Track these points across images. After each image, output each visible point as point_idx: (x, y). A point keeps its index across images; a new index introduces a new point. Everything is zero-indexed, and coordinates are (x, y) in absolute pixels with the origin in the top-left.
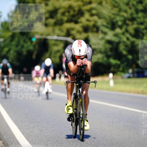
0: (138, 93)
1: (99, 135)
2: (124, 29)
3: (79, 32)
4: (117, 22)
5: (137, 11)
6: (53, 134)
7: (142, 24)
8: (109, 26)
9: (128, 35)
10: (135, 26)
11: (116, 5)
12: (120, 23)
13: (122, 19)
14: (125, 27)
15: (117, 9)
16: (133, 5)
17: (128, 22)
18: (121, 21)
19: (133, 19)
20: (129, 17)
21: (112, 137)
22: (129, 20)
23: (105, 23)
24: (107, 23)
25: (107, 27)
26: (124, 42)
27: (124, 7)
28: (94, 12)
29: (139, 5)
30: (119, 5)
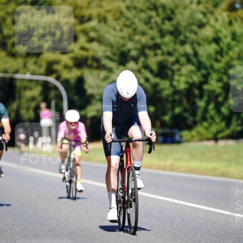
0: (165, 169)
1: (98, 238)
2: (140, 64)
3: (66, 67)
4: (129, 50)
5: (162, 34)
7: (170, 54)
8: (116, 58)
9: (148, 74)
10: (160, 58)
11: (128, 23)
12: (134, 53)
13: (139, 46)
14: (142, 59)
15: (130, 30)
16: (156, 23)
17: (148, 51)
18: (136, 49)
19: (156, 47)
20: (151, 43)
22: (150, 48)
23: (109, 53)
24: (112, 52)
25: (111, 59)
27: (142, 27)
28: (92, 34)
29: (167, 22)
30: (133, 23)
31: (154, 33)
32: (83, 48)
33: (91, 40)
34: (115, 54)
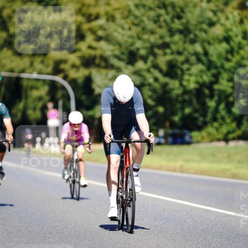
0: (174, 170)
1: (107, 241)
2: (149, 63)
3: (74, 66)
4: (138, 49)
5: (172, 32)
6: (30, 238)
7: (179, 53)
8: (125, 57)
9: (157, 74)
10: (169, 57)
11: (136, 21)
12: (143, 52)
13: (148, 45)
14: (151, 58)
15: (139, 29)
16: (165, 21)
17: (156, 51)
18: (144, 48)
19: (165, 46)
20: (160, 42)
21: (129, 244)
22: (159, 47)
23: (117, 52)
24: (120, 52)
25: (119, 59)
26: (150, 85)
27: (150, 25)
28: (100, 33)
29: (176, 21)
30: (142, 21)
31: (164, 31)
32: (90, 47)
33: (99, 39)
34: (123, 54)
